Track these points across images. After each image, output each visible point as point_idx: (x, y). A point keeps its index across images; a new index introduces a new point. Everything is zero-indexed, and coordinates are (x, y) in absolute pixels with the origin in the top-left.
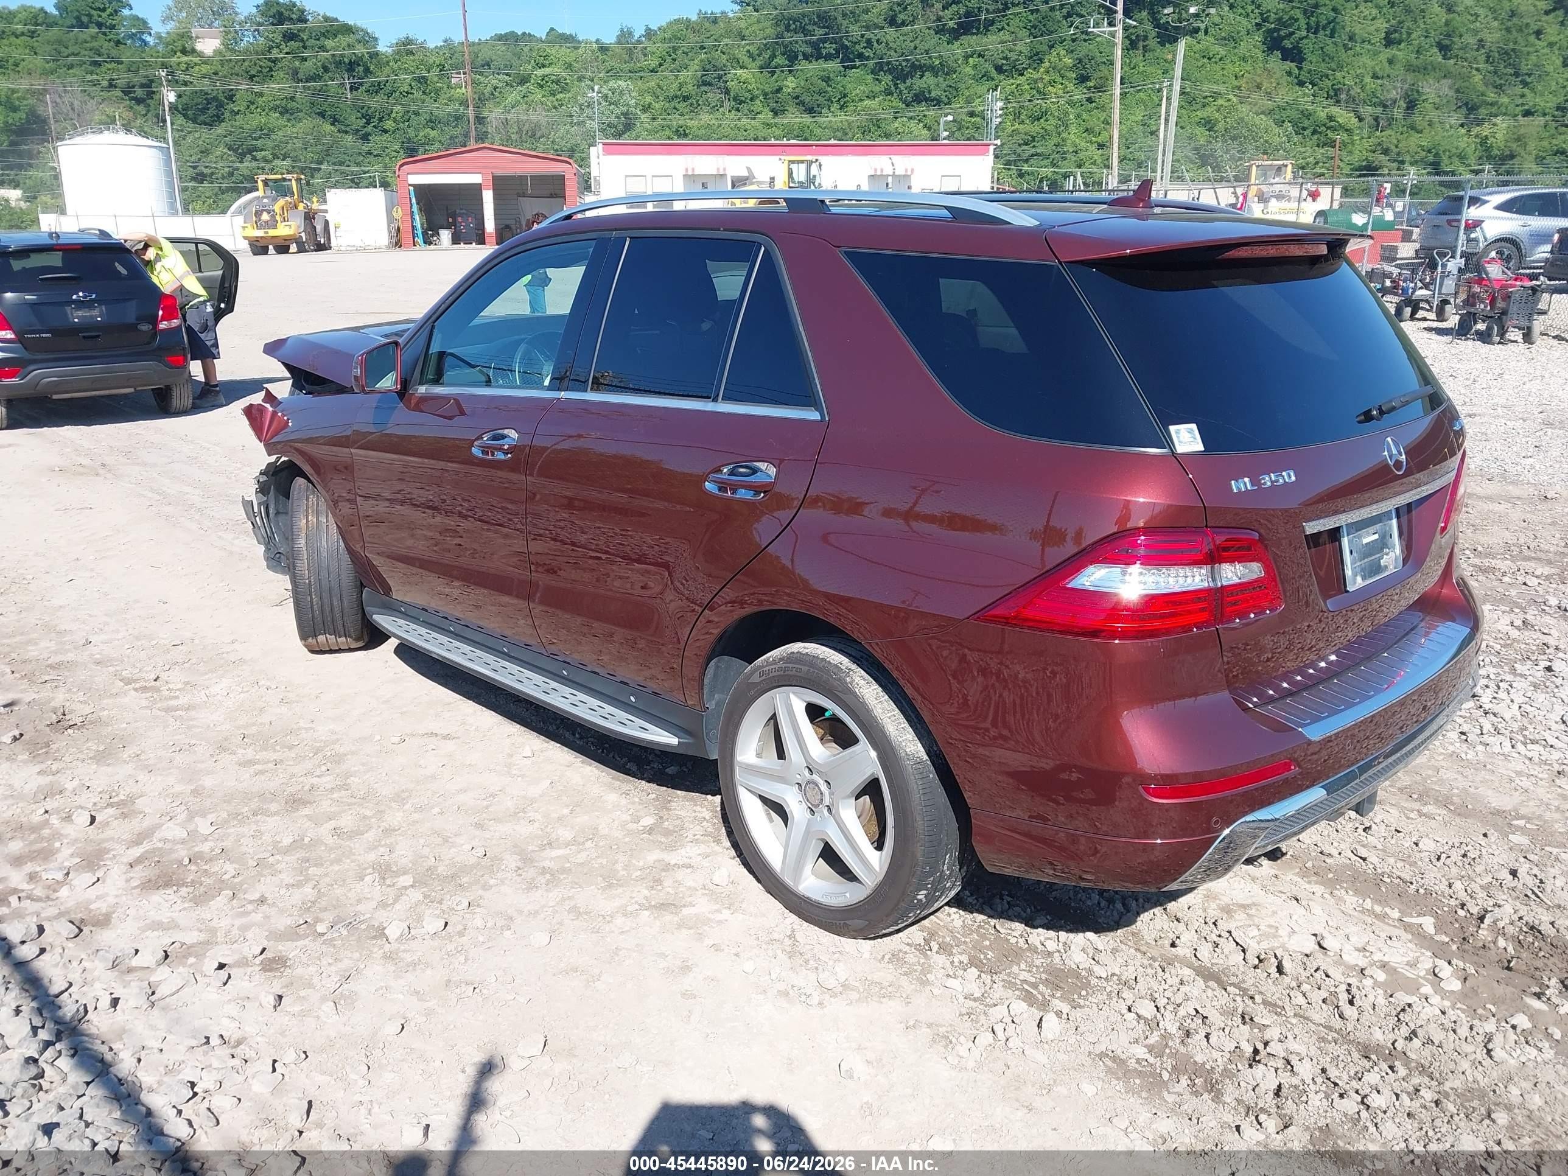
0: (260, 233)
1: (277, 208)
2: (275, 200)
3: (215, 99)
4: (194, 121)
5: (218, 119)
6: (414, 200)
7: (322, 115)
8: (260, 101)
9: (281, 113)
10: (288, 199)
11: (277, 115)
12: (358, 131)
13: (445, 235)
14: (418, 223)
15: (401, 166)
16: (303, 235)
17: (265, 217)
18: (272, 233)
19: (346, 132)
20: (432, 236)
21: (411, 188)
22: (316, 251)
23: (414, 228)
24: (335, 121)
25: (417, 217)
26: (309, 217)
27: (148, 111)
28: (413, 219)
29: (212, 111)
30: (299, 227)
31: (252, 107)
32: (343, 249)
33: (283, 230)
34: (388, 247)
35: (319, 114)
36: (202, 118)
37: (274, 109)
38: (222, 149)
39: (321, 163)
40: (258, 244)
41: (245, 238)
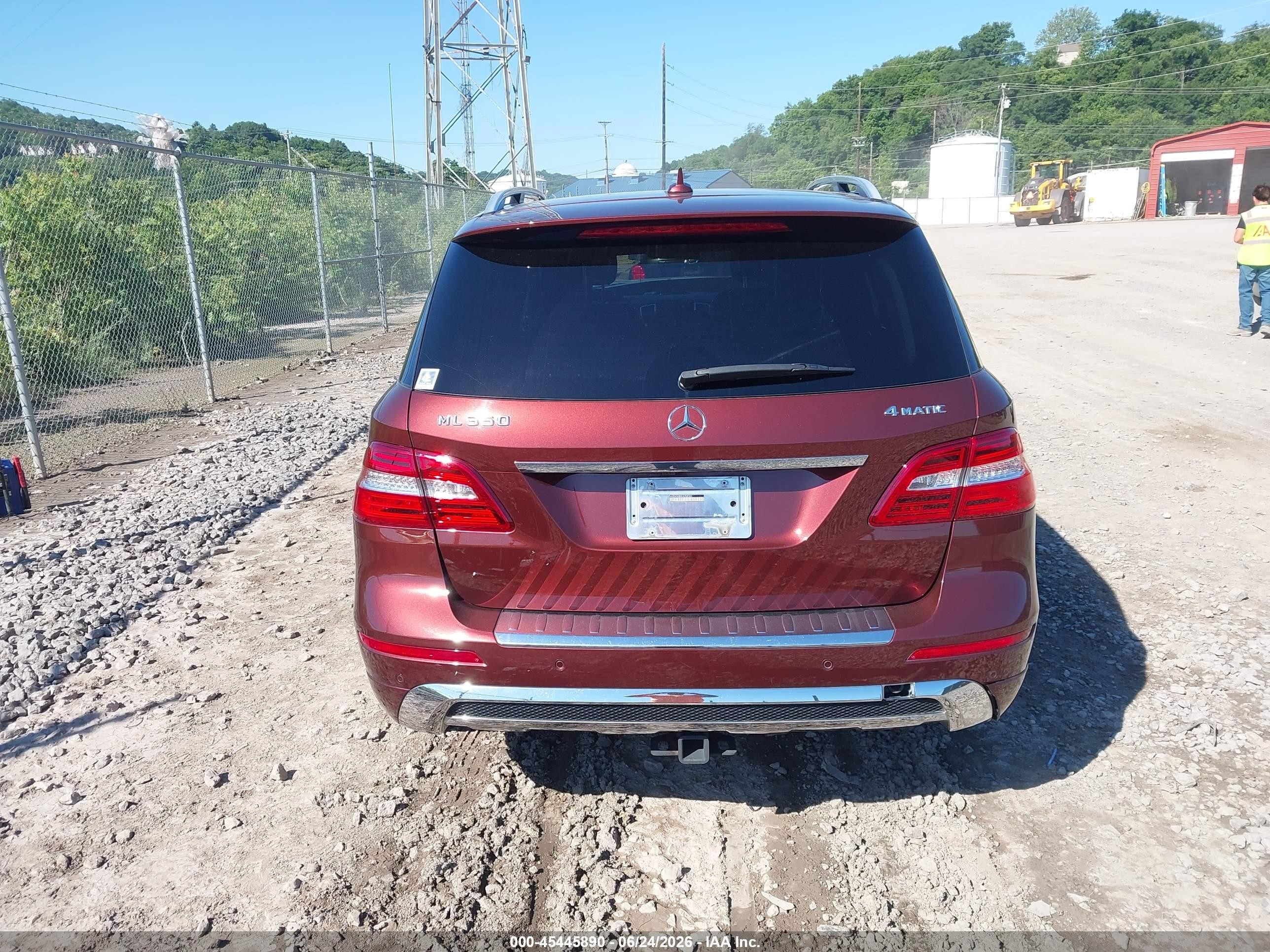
0: (1023, 209)
1: (1041, 188)
2: (1041, 181)
3: (1064, 100)
4: (1043, 120)
5: (1064, 117)
6: (1163, 176)
7: (1153, 105)
8: (1101, 99)
9: (1118, 107)
10: (1054, 180)
11: (1114, 108)
12: (1183, 116)
13: (1190, 206)
14: (1164, 196)
15: (1157, 147)
16: (1059, 209)
17: (1030, 195)
18: (1033, 208)
19: (1172, 118)
20: (1178, 207)
21: (1163, 166)
22: (1069, 222)
23: (1159, 201)
24: (1164, 109)
25: (1164, 191)
26: (1069, 195)
27: (1010, 115)
28: (1159, 193)
29: (1059, 111)
30: (1056, 203)
31: (1093, 104)
32: (1093, 220)
33: (1043, 206)
34: (1133, 218)
35: (1151, 104)
36: (1050, 117)
37: (1112, 104)
38: (1060, 141)
39: (1143, 146)
40: (1022, 218)
41: (1011, 213)
